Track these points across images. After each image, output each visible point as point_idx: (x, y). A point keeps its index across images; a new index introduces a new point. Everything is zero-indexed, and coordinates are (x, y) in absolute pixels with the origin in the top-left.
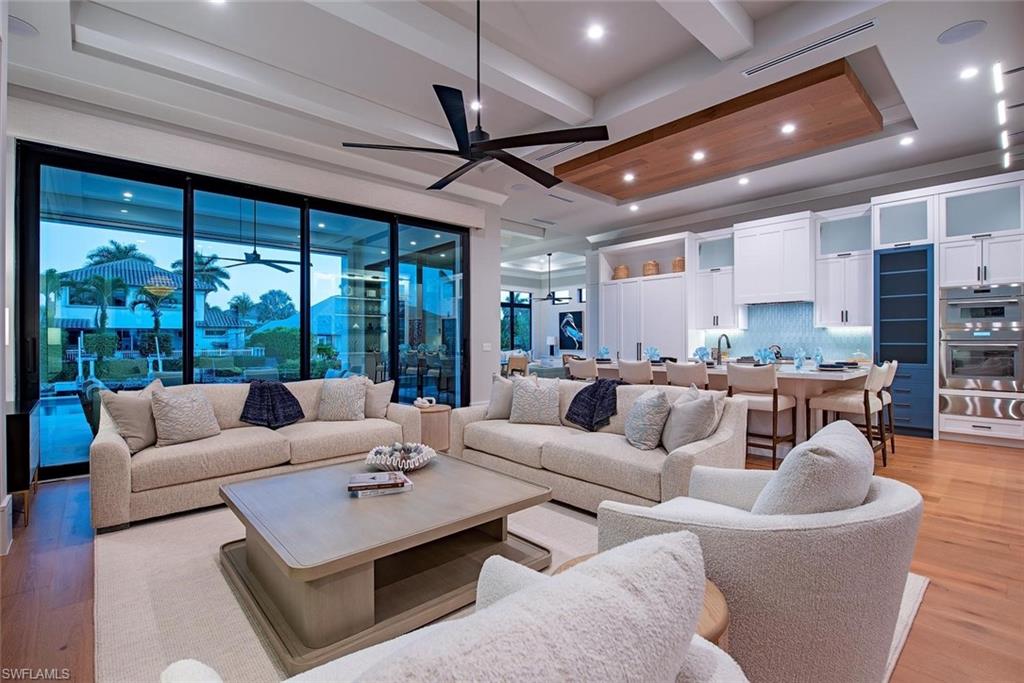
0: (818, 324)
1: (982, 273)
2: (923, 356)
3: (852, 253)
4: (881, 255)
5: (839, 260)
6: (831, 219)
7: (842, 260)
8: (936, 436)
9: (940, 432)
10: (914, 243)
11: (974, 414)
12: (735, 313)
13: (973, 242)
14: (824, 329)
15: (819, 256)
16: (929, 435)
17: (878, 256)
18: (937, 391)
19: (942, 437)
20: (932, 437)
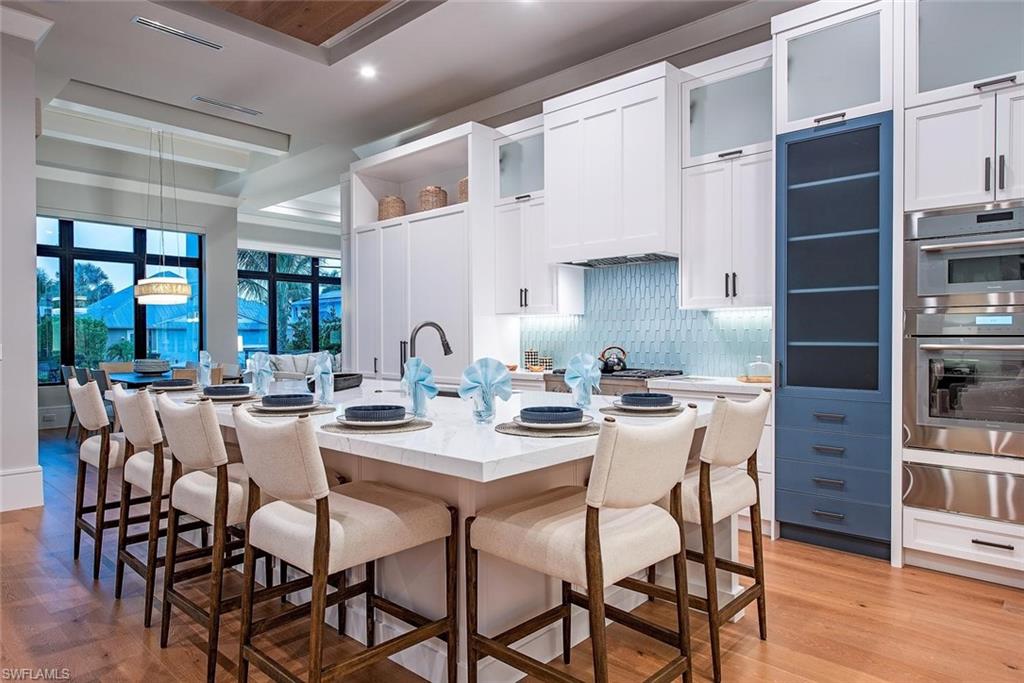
0: (687, 302)
1: (996, 172)
2: (866, 372)
3: (746, 150)
4: (790, 146)
5: (724, 165)
6: (708, 81)
7: (726, 165)
8: (897, 561)
9: (904, 549)
10: (852, 113)
11: (1003, 516)
12: (553, 284)
13: (975, 100)
14: (705, 313)
15: (689, 161)
16: (883, 550)
17: (785, 148)
18: (901, 455)
19: (911, 561)
20: (889, 559)
